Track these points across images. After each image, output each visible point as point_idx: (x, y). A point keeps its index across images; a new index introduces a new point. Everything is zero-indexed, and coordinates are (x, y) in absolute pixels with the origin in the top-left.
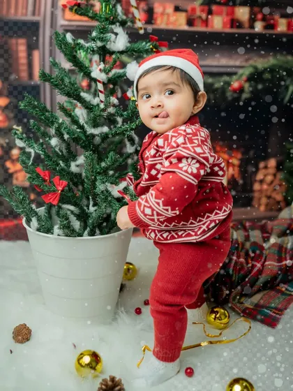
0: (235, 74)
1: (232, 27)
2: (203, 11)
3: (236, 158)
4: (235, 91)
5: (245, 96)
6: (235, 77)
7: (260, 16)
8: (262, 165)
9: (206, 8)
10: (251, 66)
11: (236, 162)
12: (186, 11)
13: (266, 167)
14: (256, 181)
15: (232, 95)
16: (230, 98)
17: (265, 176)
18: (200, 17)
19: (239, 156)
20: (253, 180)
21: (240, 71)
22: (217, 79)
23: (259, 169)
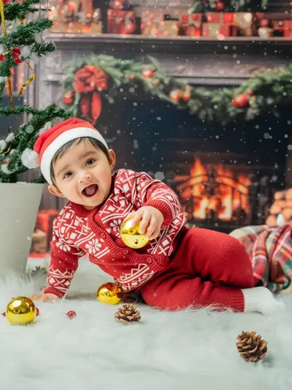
0: (237, 86)
1: (231, 34)
2: (196, 19)
3: (243, 185)
4: (238, 106)
5: (251, 111)
6: (237, 91)
7: (264, 22)
8: (278, 195)
9: (200, 15)
10: (257, 77)
11: (243, 189)
12: (177, 20)
13: (284, 199)
14: (269, 214)
15: (234, 110)
16: (232, 114)
17: (282, 209)
18: (193, 25)
19: (248, 183)
20: (266, 212)
21: (244, 83)
22: (215, 91)
23: (275, 200)
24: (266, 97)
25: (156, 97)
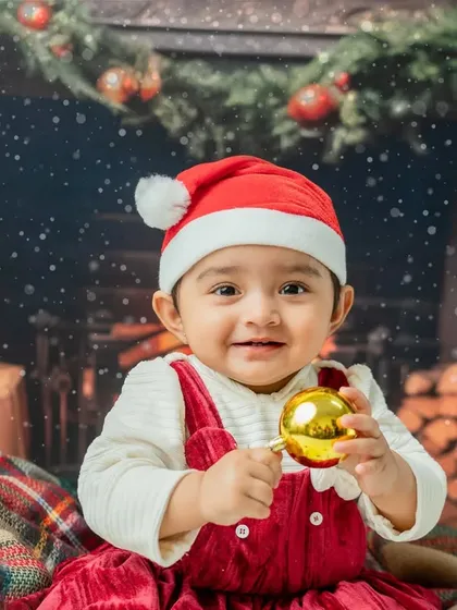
0: (304, 60)
4: (305, 120)
5: (341, 137)
6: (302, 74)
8: (415, 383)
10: (367, 37)
13: (432, 393)
15: (291, 133)
16: (286, 143)
19: (328, 347)
21: (325, 52)
22: (238, 74)
23: (405, 396)
24: (387, 94)
25: (59, 85)
